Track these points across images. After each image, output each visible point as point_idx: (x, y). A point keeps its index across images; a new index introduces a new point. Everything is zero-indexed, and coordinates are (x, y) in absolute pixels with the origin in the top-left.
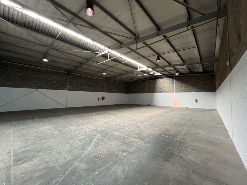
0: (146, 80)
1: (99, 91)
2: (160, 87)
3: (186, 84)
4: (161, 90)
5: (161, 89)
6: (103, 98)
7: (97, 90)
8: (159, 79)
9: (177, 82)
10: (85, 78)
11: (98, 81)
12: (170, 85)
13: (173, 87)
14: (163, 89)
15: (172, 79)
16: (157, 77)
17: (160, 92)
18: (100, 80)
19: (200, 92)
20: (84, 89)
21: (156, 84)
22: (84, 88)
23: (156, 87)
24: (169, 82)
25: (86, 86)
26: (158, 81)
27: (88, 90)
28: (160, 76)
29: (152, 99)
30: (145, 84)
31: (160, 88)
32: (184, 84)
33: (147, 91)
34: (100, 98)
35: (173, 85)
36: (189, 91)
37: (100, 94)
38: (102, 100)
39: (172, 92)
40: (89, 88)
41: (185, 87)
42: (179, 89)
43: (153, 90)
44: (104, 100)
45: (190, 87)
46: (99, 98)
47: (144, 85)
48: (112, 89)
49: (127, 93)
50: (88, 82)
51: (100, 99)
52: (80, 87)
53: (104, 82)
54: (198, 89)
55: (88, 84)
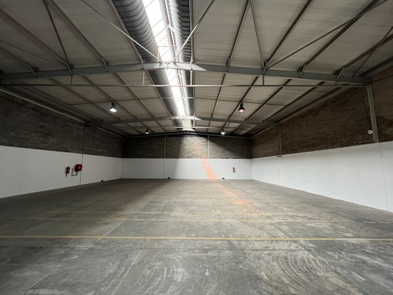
0: (164, 136)
1: (70, 149)
2: (188, 149)
3: (223, 148)
4: (190, 155)
5: (190, 152)
6: (78, 168)
7: (64, 146)
8: (187, 138)
9: (212, 144)
10: (33, 109)
11: (68, 123)
12: (203, 148)
13: (207, 151)
14: (193, 152)
15: (205, 139)
16: (185, 133)
17: (188, 157)
18: (75, 123)
19: (238, 158)
20: (27, 140)
21: (182, 145)
22: (27, 137)
23: (181, 149)
24: (201, 143)
25: (33, 134)
26: (184, 140)
27: (41, 146)
28: (188, 133)
29: (174, 169)
30: (163, 143)
31: (188, 151)
32: (220, 148)
33: (167, 154)
34: (72, 167)
35: (206, 148)
36: (226, 157)
37: (72, 158)
38: (75, 173)
39: (205, 158)
40: (42, 139)
41: (221, 152)
42: (215, 154)
43: (175, 153)
44: (79, 172)
45: (227, 153)
46: (68, 169)
47: (161, 143)
48: (97, 147)
49: (122, 158)
50: (41, 123)
51: (71, 171)
52: (13, 134)
53: (82, 128)
54: (236, 155)
55: (41, 126)
